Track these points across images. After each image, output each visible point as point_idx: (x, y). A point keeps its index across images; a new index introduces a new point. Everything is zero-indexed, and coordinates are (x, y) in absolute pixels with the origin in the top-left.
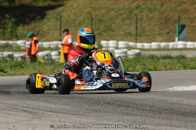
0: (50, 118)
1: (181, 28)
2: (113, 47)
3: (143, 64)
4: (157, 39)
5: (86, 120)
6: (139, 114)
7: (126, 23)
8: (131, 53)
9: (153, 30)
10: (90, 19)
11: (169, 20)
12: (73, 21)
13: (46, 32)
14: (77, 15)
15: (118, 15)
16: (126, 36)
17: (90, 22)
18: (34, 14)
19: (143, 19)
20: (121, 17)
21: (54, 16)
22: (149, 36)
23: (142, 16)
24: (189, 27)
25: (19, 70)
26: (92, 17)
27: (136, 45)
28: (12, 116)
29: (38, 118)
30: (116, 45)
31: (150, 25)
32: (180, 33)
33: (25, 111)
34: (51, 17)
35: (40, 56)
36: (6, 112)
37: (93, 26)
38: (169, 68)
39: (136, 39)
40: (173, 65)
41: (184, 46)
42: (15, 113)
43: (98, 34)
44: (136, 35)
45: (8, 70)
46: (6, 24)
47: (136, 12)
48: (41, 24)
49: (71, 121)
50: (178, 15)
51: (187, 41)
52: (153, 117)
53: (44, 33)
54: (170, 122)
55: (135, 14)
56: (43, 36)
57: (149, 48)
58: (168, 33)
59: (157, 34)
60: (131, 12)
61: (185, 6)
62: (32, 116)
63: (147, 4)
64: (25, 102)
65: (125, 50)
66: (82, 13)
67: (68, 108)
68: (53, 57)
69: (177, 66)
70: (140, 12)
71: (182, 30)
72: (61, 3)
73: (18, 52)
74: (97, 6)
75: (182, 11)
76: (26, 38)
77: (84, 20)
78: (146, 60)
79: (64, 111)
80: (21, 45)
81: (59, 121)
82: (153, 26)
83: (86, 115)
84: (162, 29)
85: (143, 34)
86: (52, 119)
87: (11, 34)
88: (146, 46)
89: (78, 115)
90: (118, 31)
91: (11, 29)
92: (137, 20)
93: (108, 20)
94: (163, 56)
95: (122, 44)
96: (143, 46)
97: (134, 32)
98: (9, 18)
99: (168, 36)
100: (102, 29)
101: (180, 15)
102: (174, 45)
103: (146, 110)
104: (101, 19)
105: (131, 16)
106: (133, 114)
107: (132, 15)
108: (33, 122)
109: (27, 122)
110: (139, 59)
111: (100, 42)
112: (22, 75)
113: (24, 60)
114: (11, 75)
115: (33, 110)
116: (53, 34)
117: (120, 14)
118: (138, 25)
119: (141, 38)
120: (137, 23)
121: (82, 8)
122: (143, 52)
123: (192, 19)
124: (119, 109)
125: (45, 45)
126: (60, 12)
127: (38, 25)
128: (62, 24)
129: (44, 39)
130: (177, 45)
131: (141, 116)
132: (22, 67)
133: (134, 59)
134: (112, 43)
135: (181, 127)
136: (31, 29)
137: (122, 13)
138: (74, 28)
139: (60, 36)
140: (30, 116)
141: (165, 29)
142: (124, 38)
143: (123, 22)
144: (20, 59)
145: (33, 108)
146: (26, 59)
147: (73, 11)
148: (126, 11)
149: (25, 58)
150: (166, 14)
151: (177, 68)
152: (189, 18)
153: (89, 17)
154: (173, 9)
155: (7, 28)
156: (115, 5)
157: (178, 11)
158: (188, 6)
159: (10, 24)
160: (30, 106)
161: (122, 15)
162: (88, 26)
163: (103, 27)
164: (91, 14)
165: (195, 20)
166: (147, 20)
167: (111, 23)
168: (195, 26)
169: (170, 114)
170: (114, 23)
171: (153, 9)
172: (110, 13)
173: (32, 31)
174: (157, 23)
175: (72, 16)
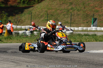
1: (94, 20)
3: (74, 39)
4: (81, 26)
7: (66, 16)
8: (68, 32)
9: (79, 21)
10: (47, 14)
11: (88, 16)
12: (37, 15)
13: (24, 21)
14: (40, 12)
15: (61, 12)
16: (66, 24)
17: (47, 16)
18: (18, 11)
19: (74, 15)
20: (63, 13)
21: (28, 12)
22: (78, 24)
23: (74, 13)
24: (99, 19)
25: (9, 40)
26: (48, 13)
28: (6, 64)
31: (78, 18)
32: (94, 23)
33: (12, 62)
34: (26, 13)
36: (3, 62)
37: (48, 18)
38: (88, 40)
39: (71, 25)
40: (90, 39)
41: (96, 29)
44: (71, 23)
45: (3, 40)
46: (2, 16)
47: (71, 11)
48: (21, 17)
50: (93, 13)
51: (97, 27)
53: (23, 21)
55: (70, 12)
56: (22, 22)
57: (77, 30)
58: (87, 22)
59: (81, 23)
60: (68, 11)
61: (97, 8)
63: (77, 7)
64: (13, 57)
66: (43, 11)
68: (27, 34)
69: (92, 40)
71: (95, 21)
72: (31, 5)
74: (50, 8)
75: (95, 11)
77: (43, 14)
78: (76, 36)
82: (80, 19)
84: (84, 20)
85: (74, 23)
87: (5, 21)
88: (76, 29)
90: (61, 21)
91: (5, 19)
92: (71, 15)
93: (56, 15)
94: (85, 35)
96: (75, 29)
97: (70, 22)
98: (5, 13)
99: (87, 24)
101: (94, 13)
102: (90, 29)
103: (76, 62)
104: (53, 14)
107: (69, 13)
110: (72, 36)
112: (11, 43)
114: (5, 43)
115: (17, 61)
116: (27, 21)
117: (62, 12)
118: (72, 18)
119: (74, 25)
120: (71, 17)
121: (43, 9)
122: (74, 32)
123: (100, 15)
125: (23, 27)
126: (31, 10)
127: (19, 17)
128: (32, 16)
129: (22, 24)
130: (92, 29)
132: (11, 39)
133: (70, 35)
137: (64, 11)
138: (38, 19)
140: (15, 64)
141: (86, 20)
143: (64, 16)
145: (17, 60)
147: (38, 10)
150: (86, 13)
151: (92, 41)
152: (99, 15)
154: (90, 10)
155: (3, 18)
156: (60, 7)
157: (93, 11)
158: (98, 8)
160: (15, 59)
161: (64, 12)
162: (45, 18)
163: (53, 19)
164: (47, 11)
165: (102, 16)
166: (76, 15)
167: (57, 17)
168: (102, 19)
169: (88, 65)
170: (59, 17)
171: (80, 9)
172: (57, 11)
173: (16, 20)
174: (82, 17)
175: (37, 12)
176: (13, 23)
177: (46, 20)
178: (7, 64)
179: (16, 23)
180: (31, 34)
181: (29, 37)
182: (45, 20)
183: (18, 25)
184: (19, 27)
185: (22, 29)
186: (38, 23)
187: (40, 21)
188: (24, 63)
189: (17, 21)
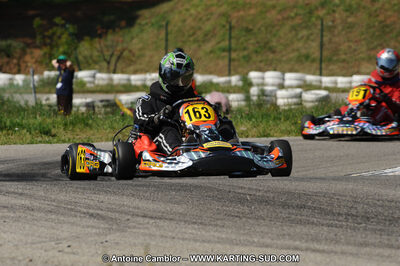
0: (142, 231)
4: (363, 70)
5: (216, 234)
6: (325, 222)
7: (300, 35)
8: (309, 96)
9: (355, 50)
10: (228, 27)
11: (388, 30)
12: (191, 32)
13: (137, 53)
14: (201, 19)
15: (284, 19)
16: (301, 63)
17: (228, 33)
18: (112, 17)
19: (335, 27)
20: (290, 23)
21: (153, 20)
23: (333, 21)
25: (81, 131)
26: (230, 23)
27: (321, 82)
28: (65, 226)
29: (118, 230)
30: (281, 81)
31: (349, 41)
33: (92, 215)
34: (147, 24)
35: (124, 102)
36: (53, 217)
37: (233, 41)
39: (321, 69)
42: (72, 220)
43: (244, 57)
44: (321, 61)
45: (59, 131)
46: (55, 38)
47: (322, 13)
48: (127, 38)
49: (186, 236)
52: (354, 229)
53: (134, 55)
54: (389, 240)
55: (318, 17)
56: (132, 61)
57: (347, 85)
59: (363, 59)
60: (311, 13)
62: (107, 226)
64: (93, 197)
65: (298, 90)
66: (212, 14)
67: (180, 209)
70: (328, 14)
73: (81, 95)
74: (241, 1)
76: (97, 67)
77: (214, 29)
79: (171, 216)
80: (86, 79)
81: (162, 236)
82: (356, 42)
83: (216, 225)
84: (373, 49)
85: (335, 58)
86: (146, 231)
88: (342, 83)
89: (201, 223)
90: (284, 53)
91: (66, 47)
92: (322, 30)
93: (263, 29)
95: (291, 79)
96: (336, 83)
97: (317, 55)
98: (63, 26)
100: (251, 48)
104: (251, 27)
105: (309, 21)
106: (313, 223)
107: (313, 19)
108: (108, 238)
109: (96, 238)
111: (247, 74)
112: (88, 141)
113: (91, 112)
114: (64, 142)
116: (151, 57)
117: (288, 18)
118: (325, 39)
119: (331, 67)
120: (322, 36)
121: (212, 5)
122: (334, 96)
124: (284, 213)
125: (136, 80)
126: (166, 13)
127: (121, 39)
128: (170, 37)
129: (132, 68)
132: (87, 125)
133: (316, 108)
134: (271, 77)
136: (107, 46)
137: (292, 14)
138: (194, 46)
140: (103, 225)
142: (296, 67)
143: (294, 33)
144: (83, 109)
145: (109, 210)
146: (96, 109)
147: (193, 11)
149: (94, 107)
150: (381, 18)
153: (224, 23)
154: (396, 8)
155: (58, 46)
159: (64, 38)
160: (104, 205)
161: (293, 18)
162: (223, 40)
163: (253, 44)
164: (230, 16)
166: (343, 30)
167: (269, 36)
169: (387, 223)
170: (275, 35)
171: (355, 6)
172: (269, 15)
173: (108, 51)
174: (363, 37)
175: (189, 21)
176: (96, 62)
177: (224, 50)
178: (73, 224)
179: (109, 63)
182: (220, 49)
183: (114, 72)
184: (118, 78)
185: (130, 85)
187: (201, 54)
189: (111, 56)
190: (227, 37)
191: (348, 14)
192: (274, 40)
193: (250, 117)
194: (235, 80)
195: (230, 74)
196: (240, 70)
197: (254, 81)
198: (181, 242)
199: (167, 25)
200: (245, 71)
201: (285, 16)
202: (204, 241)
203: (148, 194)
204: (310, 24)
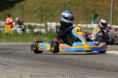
0: (16, 69)
1: (95, 16)
2: (54, 27)
4: (81, 23)
5: (38, 70)
6: (70, 67)
9: (78, 17)
10: (41, 9)
11: (88, 11)
12: (30, 10)
13: (14, 16)
14: (33, 7)
15: (57, 7)
18: (7, 5)
19: (72, 10)
21: (19, 7)
22: (76, 20)
23: (72, 8)
24: (100, 15)
26: (42, 8)
29: (9, 69)
31: (77, 14)
32: (94, 19)
33: (1, 64)
34: (17, 8)
37: (43, 13)
43: (46, 18)
47: (69, 6)
48: (11, 12)
49: (29, 71)
50: (94, 8)
55: (68, 7)
58: (87, 19)
59: (81, 20)
60: (65, 6)
61: (98, 3)
62: (6, 67)
63: (75, 1)
66: (36, 5)
67: (28, 62)
68: (18, 32)
74: (45, 2)
75: (96, 6)
77: (37, 10)
81: (22, 71)
83: (38, 67)
84: (84, 17)
86: (18, 69)
90: (57, 17)
93: (51, 10)
99: (87, 21)
100: (48, 15)
101: (95, 8)
102: (91, 26)
104: (48, 9)
106: (67, 68)
107: (66, 8)
109: (3, 71)
117: (59, 7)
121: (37, 3)
123: (102, 11)
126: (23, 5)
127: (9, 12)
128: (24, 12)
130: (93, 26)
131: (72, 68)
134: (54, 24)
135: (95, 76)
136: (5, 14)
137: (60, 6)
138: (31, 15)
139: (23, 19)
140: (5, 67)
141: (85, 17)
143: (60, 12)
147: (31, 4)
148: (63, 5)
149: (1, 32)
150: (86, 7)
152: (100, 10)
154: (91, 5)
156: (56, 1)
157: (94, 6)
158: (100, 3)
160: (5, 61)
161: (60, 7)
162: (39, 13)
163: (48, 14)
164: (41, 6)
165: (104, 11)
166: (75, 11)
167: (53, 12)
168: (104, 15)
170: (55, 12)
171: (79, 4)
172: (53, 6)
174: (81, 13)
175: (30, 7)
176: (1, 19)
177: (40, 16)
180: (23, 32)
181: (21, 36)
182: (38, 16)
186: (31, 19)
187: (33, 17)
188: (15, 65)
189: (6, 17)
190: (41, 12)
191: (77, 6)
192: (55, 13)
193: (48, 36)
194: (43, 25)
195: (41, 23)
196: (44, 22)
197: (49, 25)
198: (28, 72)
199: (23, 8)
200: (46, 22)
201: (58, 6)
202: (35, 72)
203: (18, 58)
204: (65, 9)
